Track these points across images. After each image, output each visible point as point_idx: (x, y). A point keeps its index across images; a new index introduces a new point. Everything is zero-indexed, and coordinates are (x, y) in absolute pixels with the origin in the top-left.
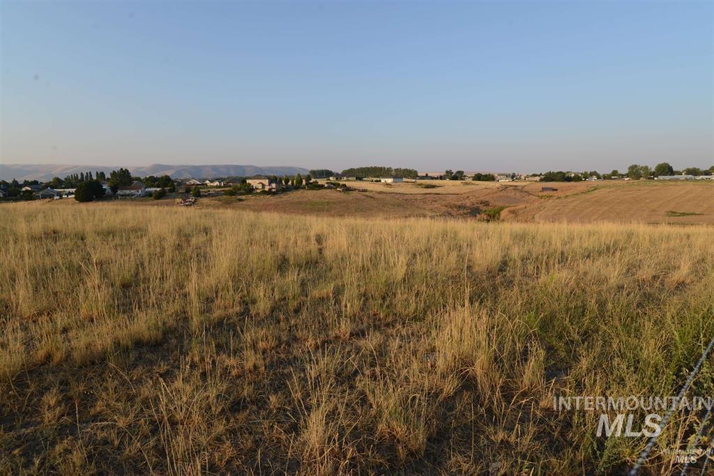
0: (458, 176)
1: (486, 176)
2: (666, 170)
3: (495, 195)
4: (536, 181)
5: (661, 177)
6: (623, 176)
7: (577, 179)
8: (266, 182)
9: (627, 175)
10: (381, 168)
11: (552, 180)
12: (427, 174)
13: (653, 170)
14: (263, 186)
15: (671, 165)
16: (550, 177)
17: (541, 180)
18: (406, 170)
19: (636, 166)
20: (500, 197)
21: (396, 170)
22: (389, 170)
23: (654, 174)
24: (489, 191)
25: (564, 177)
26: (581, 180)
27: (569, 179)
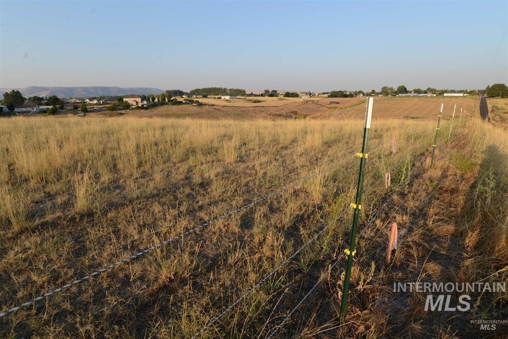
0: (273, 94)
1: (293, 94)
2: (403, 90)
3: (300, 107)
4: (325, 97)
5: (400, 95)
6: (378, 94)
7: (351, 96)
8: (139, 100)
9: (381, 93)
10: (219, 89)
11: (336, 96)
12: (252, 93)
13: (396, 90)
14: (137, 103)
15: (406, 87)
16: (334, 95)
17: (329, 97)
18: (238, 89)
19: (386, 87)
20: (304, 108)
21: (230, 90)
22: (225, 90)
23: (396, 93)
24: (296, 104)
25: (343, 95)
26: (353, 96)
27: (346, 96)
